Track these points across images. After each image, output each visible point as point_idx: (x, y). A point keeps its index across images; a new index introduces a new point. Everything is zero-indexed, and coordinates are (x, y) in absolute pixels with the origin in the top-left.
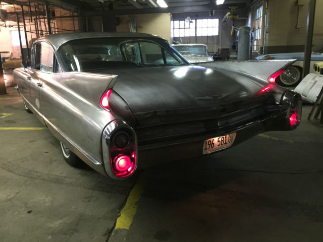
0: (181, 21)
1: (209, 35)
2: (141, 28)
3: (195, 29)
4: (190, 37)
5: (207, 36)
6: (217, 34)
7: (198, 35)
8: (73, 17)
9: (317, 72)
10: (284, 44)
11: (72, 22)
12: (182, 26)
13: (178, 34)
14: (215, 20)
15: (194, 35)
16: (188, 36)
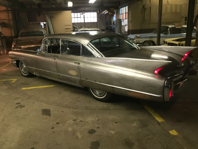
0: (75, 13)
1: (92, 22)
2: (54, 17)
3: (83, 18)
4: (81, 23)
5: (91, 22)
6: (96, 21)
7: (85, 22)
8: (7, 11)
9: (165, 44)
10: (139, 28)
11: (7, 14)
12: (76, 16)
13: (74, 21)
14: (94, 13)
15: (83, 22)
16: (80, 22)
